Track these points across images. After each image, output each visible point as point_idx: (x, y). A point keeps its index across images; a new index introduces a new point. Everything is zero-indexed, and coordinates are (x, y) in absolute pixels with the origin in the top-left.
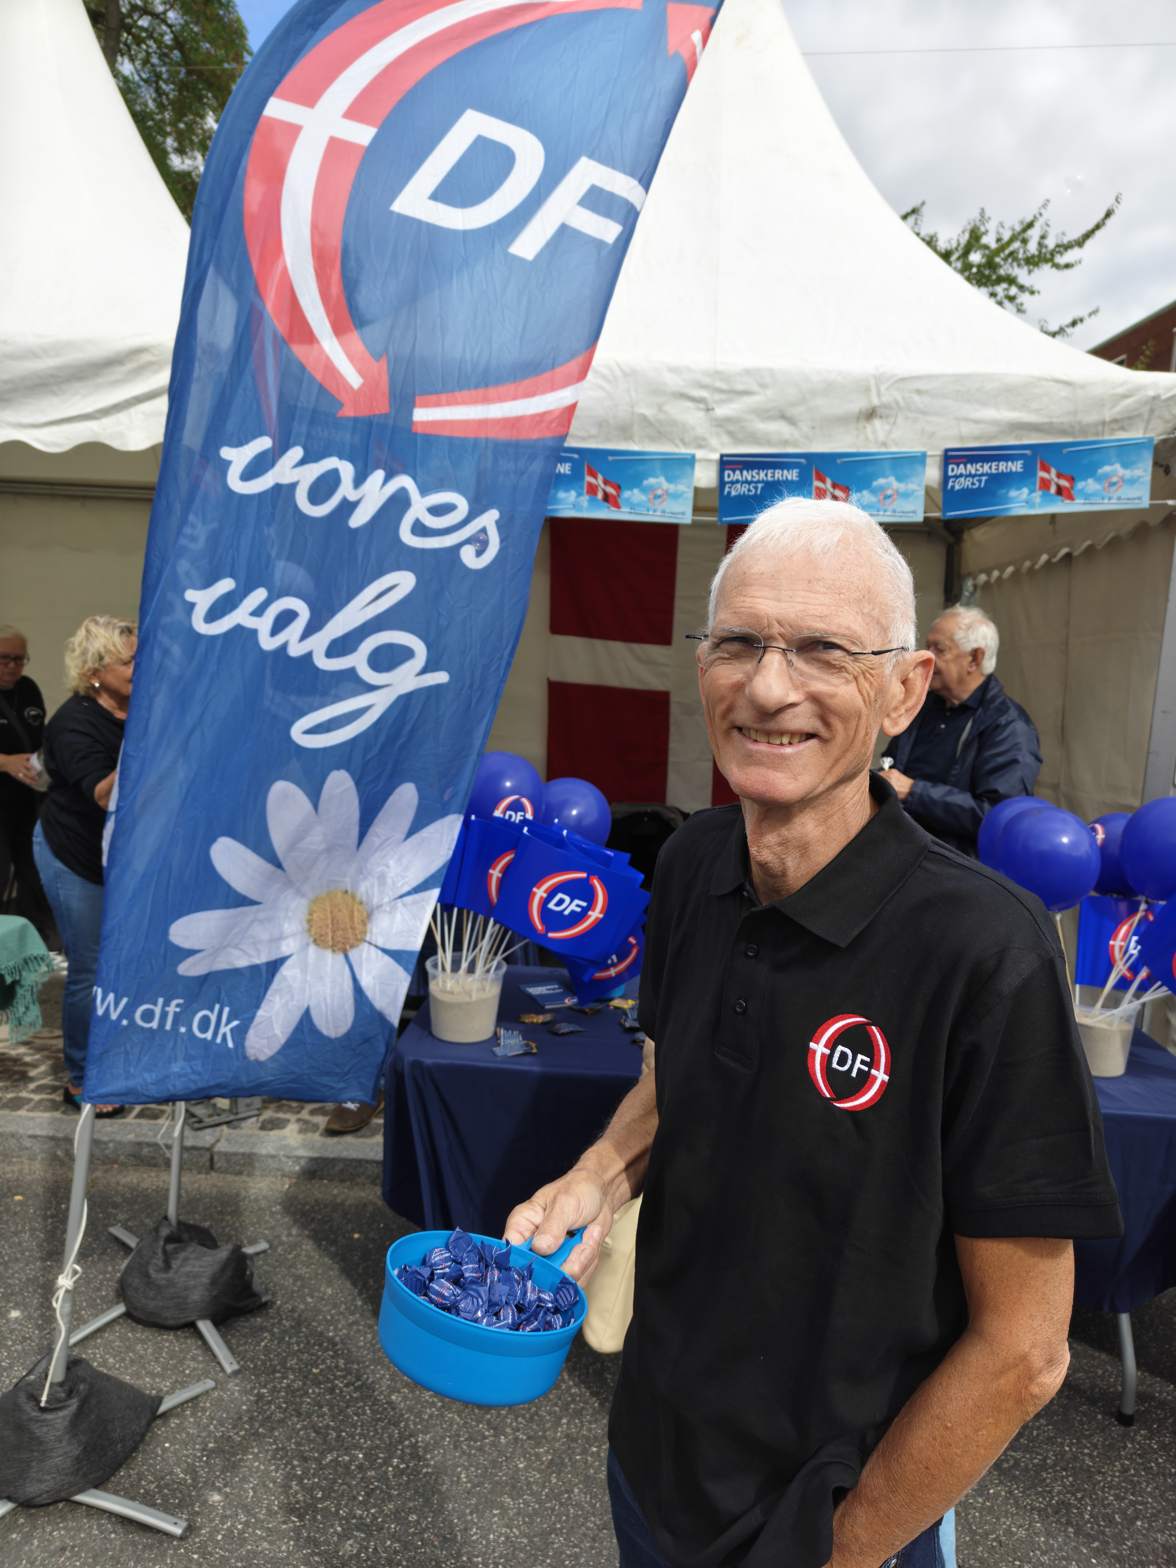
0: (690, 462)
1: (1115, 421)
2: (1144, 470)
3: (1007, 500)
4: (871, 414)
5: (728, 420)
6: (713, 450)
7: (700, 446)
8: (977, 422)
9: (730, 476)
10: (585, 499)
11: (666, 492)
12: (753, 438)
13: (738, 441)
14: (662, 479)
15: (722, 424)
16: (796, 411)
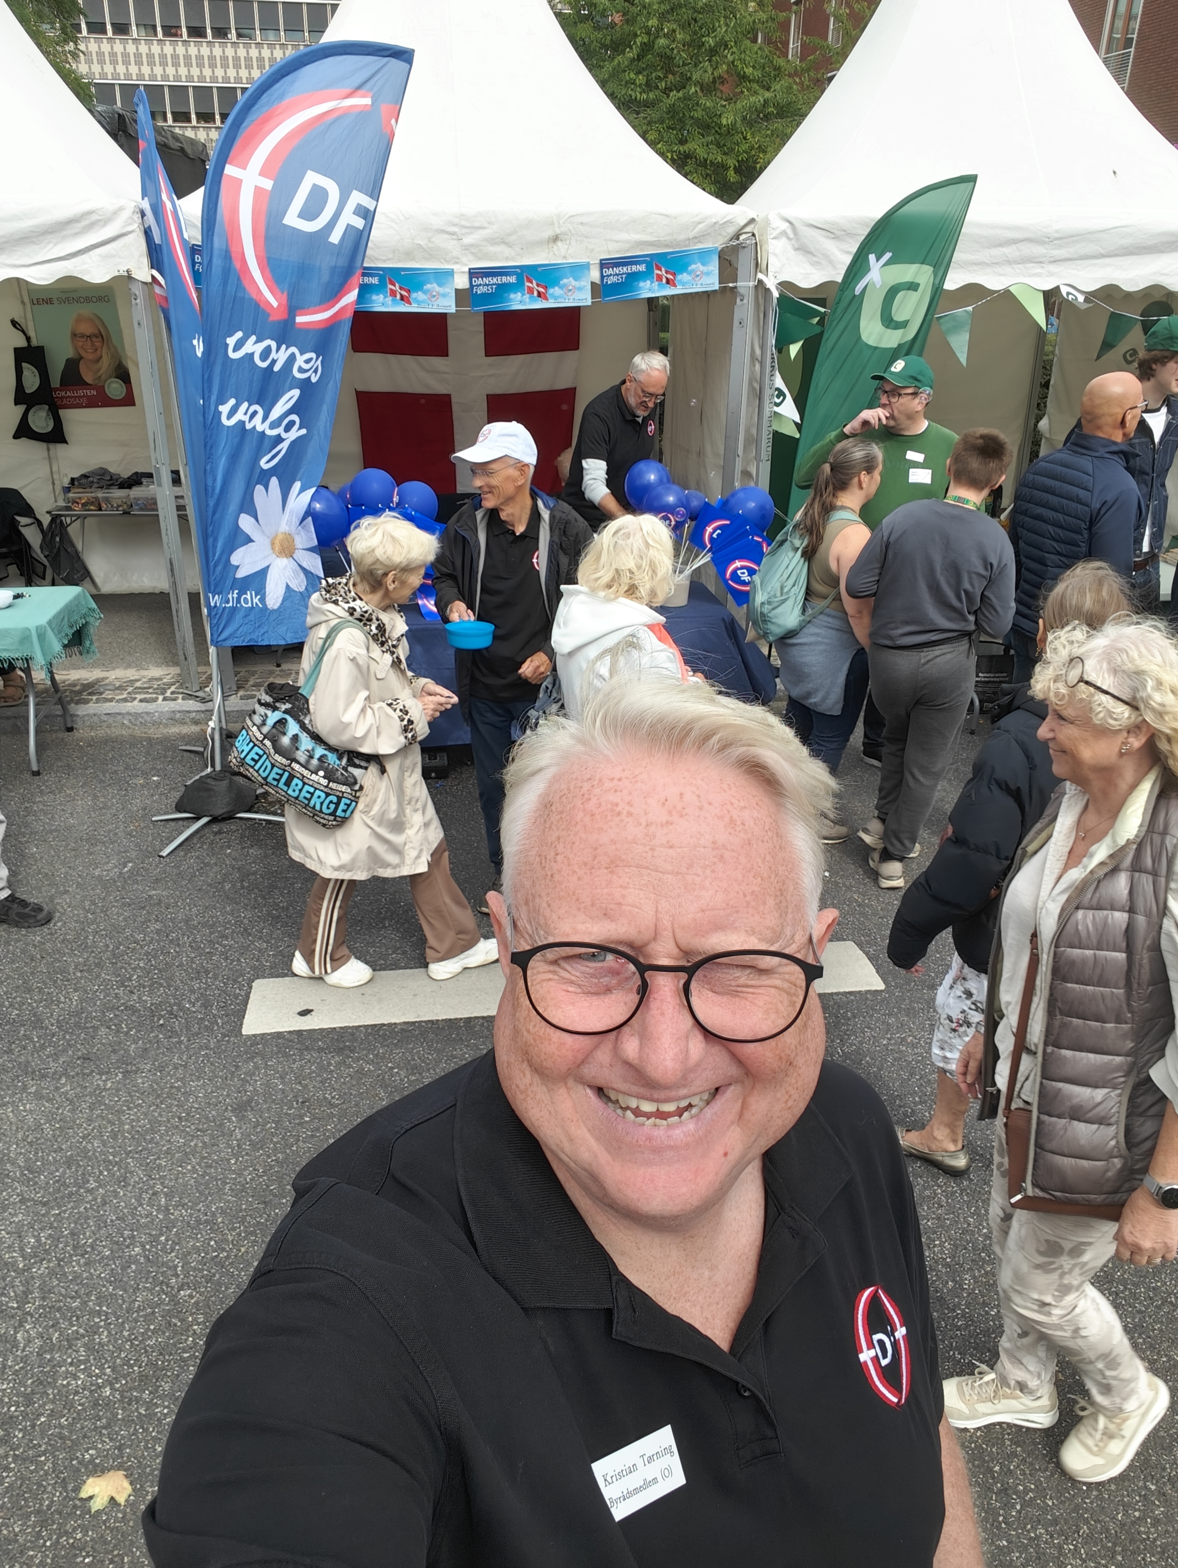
0: (450, 273)
1: (695, 238)
2: (714, 267)
3: (638, 289)
4: (555, 239)
5: (472, 245)
6: (465, 265)
7: (456, 263)
8: (617, 242)
9: (476, 281)
10: (389, 299)
11: (438, 293)
12: (487, 256)
13: (480, 259)
14: (435, 285)
15: (467, 248)
16: (512, 238)
